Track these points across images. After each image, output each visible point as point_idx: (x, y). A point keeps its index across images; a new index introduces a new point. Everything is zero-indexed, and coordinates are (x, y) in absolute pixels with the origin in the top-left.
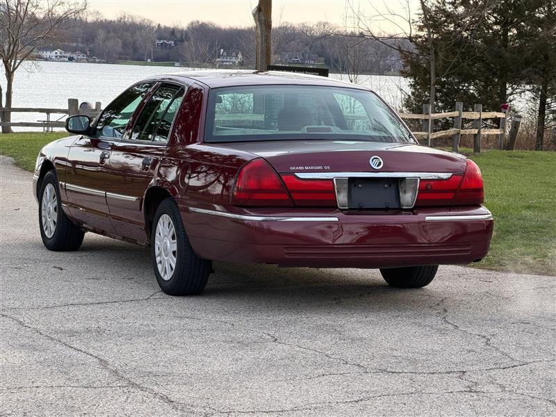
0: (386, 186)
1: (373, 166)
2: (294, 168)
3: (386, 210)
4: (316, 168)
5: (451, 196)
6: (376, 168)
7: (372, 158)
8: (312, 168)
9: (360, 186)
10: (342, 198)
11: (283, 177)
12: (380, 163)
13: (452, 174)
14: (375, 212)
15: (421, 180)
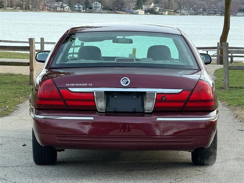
0: (135, 97)
1: (122, 84)
2: (68, 85)
3: (134, 113)
4: (83, 85)
5: (182, 104)
6: (124, 85)
7: (122, 79)
8: (81, 85)
9: (116, 97)
10: (101, 105)
11: (61, 90)
12: (128, 82)
13: (182, 90)
14: (126, 114)
15: (157, 94)
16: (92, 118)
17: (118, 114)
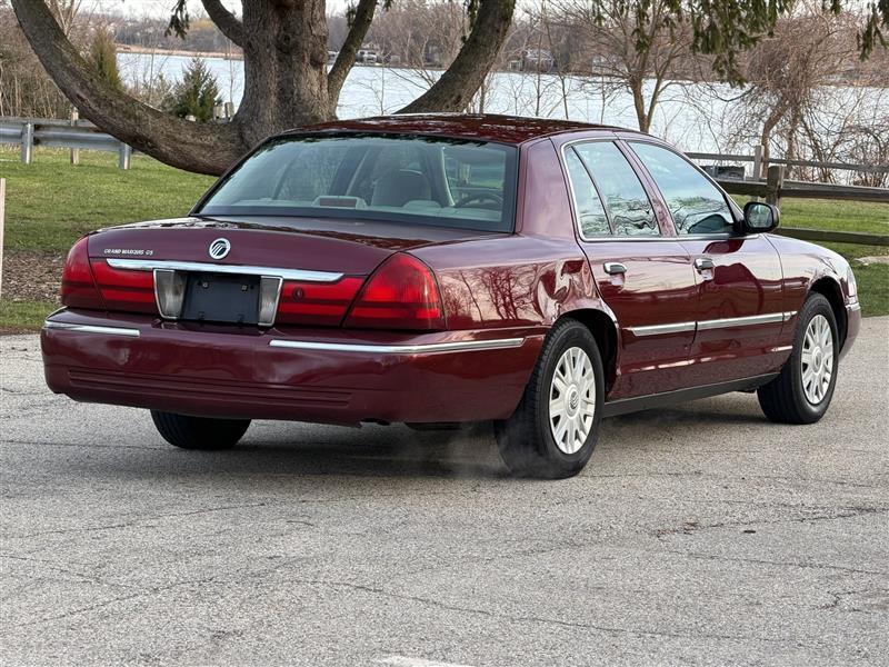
0: (244, 288)
1: (212, 255)
2: (109, 251)
3: (239, 326)
4: (137, 252)
5: (341, 310)
6: (216, 257)
7: (215, 241)
8: (131, 252)
9: (205, 285)
10: (170, 302)
11: (93, 263)
13: (341, 274)
14: (221, 328)
15: (285, 281)
16: (137, 332)
17: (206, 326)
